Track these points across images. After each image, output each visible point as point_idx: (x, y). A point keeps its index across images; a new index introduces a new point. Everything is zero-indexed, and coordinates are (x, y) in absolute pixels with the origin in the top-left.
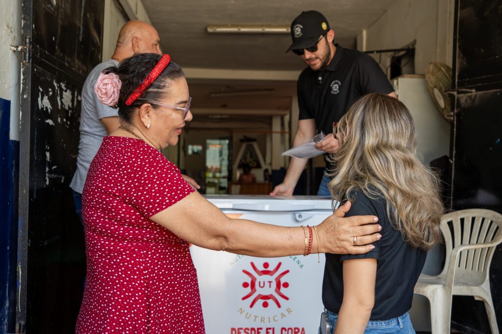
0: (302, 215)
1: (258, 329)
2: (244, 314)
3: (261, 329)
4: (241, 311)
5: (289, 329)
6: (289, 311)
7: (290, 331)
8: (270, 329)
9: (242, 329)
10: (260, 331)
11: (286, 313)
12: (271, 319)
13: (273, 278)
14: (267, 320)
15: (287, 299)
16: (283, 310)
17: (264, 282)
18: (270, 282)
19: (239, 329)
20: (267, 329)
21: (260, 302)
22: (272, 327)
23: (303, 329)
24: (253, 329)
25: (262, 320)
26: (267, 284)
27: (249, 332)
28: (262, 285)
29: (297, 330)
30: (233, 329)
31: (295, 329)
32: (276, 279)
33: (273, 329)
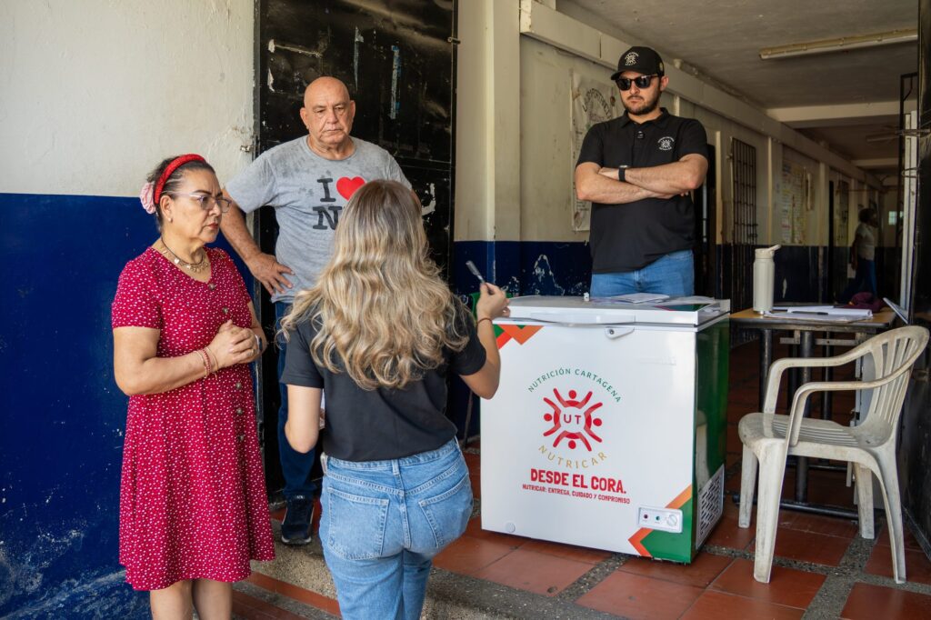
0: (614, 329)
1: (564, 474)
2: (547, 453)
3: (567, 475)
4: (543, 449)
5: (602, 479)
6: (602, 456)
7: (603, 482)
8: (578, 476)
9: (544, 472)
10: (565, 477)
11: (598, 459)
12: (580, 464)
13: (581, 412)
14: (573, 465)
15: (599, 440)
16: (594, 453)
17: (570, 416)
18: (578, 417)
19: (541, 471)
20: (575, 476)
21: (566, 441)
22: (580, 474)
23: (620, 482)
24: (557, 474)
25: (569, 464)
26: (574, 419)
27: (553, 477)
28: (568, 420)
29: (612, 483)
30: (533, 471)
31: (610, 480)
32: (585, 413)
33: (582, 477)
